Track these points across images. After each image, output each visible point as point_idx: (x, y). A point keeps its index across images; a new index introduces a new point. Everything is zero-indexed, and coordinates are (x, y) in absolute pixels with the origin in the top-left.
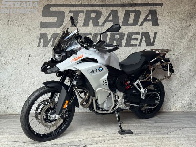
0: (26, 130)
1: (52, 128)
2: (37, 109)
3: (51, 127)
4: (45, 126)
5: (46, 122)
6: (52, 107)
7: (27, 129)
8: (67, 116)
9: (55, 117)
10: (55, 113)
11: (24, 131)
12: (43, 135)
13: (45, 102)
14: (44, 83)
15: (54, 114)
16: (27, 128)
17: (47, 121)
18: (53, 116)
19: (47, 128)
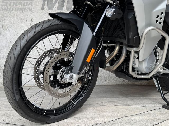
0: (15, 100)
1: (64, 99)
2: (38, 63)
3: (62, 96)
4: (52, 94)
5: (54, 87)
6: (65, 59)
7: (17, 100)
8: (90, 78)
9: (71, 78)
10: (71, 70)
11: (11, 103)
12: (48, 111)
13: (52, 53)
14: (51, 15)
15: (69, 72)
16: (18, 97)
17: (56, 85)
18: (68, 76)
19: (55, 99)
